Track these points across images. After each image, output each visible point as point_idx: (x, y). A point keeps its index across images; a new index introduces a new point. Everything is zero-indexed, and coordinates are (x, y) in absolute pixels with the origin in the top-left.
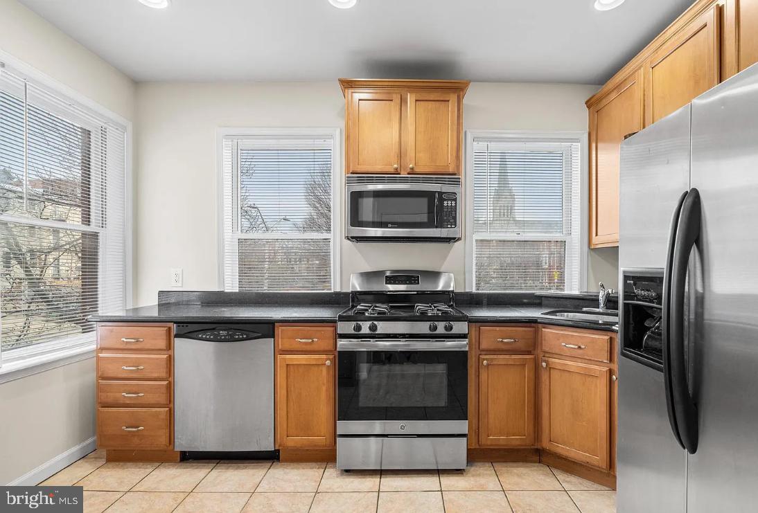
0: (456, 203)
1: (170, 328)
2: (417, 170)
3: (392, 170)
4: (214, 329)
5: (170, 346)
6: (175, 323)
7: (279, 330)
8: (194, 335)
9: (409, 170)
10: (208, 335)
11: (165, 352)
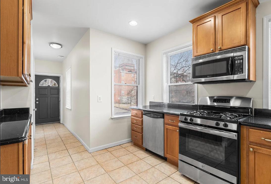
0: (243, 61)
1: (142, 112)
2: (223, 48)
3: (211, 51)
4: (150, 113)
5: (142, 117)
6: (143, 111)
7: (166, 116)
8: (146, 114)
9: (219, 50)
10: (149, 115)
11: (141, 118)
